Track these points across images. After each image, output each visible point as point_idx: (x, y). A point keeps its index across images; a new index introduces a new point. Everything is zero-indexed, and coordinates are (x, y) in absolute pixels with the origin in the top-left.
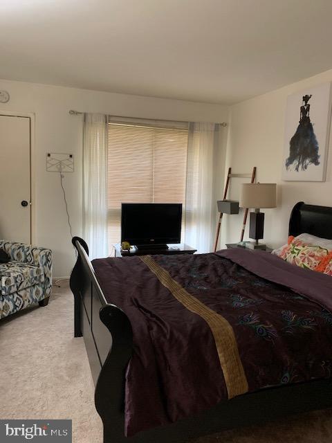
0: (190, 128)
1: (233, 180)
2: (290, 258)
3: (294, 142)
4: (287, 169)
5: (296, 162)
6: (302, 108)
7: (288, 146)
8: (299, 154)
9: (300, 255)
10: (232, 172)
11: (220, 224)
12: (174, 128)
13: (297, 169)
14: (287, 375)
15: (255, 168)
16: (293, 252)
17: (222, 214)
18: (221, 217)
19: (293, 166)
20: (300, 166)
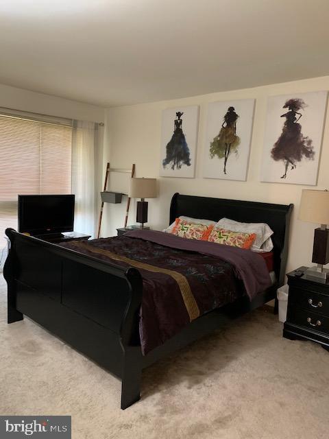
0: (74, 125)
1: (112, 174)
2: (181, 234)
3: (170, 147)
4: (164, 167)
5: (172, 163)
6: (176, 122)
7: (165, 150)
8: (174, 157)
9: (189, 231)
10: (111, 166)
11: (102, 212)
12: (58, 123)
13: (173, 168)
14: (215, 303)
15: (134, 165)
16: (183, 230)
17: (103, 203)
18: (102, 206)
19: (169, 166)
20: (175, 166)
